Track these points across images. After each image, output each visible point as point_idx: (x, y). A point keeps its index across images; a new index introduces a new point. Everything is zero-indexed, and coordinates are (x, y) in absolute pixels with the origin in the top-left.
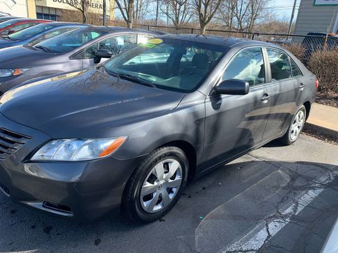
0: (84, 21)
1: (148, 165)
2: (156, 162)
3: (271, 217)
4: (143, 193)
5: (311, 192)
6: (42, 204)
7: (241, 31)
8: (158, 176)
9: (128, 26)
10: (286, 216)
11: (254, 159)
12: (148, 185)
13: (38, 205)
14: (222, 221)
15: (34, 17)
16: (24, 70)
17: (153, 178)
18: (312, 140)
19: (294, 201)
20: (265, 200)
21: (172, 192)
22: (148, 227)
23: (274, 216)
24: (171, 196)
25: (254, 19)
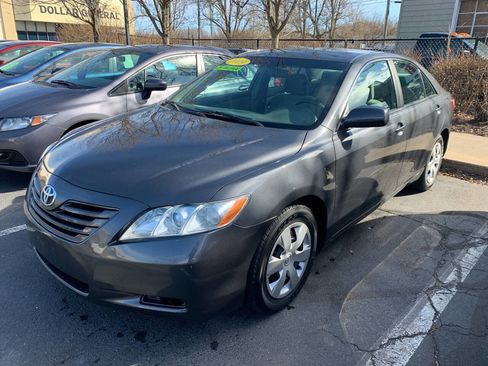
0: (96, 39)
1: (273, 233)
2: (282, 227)
3: (432, 289)
4: (270, 271)
5: (471, 250)
6: (138, 299)
7: (318, 38)
8: (286, 247)
9: (165, 43)
10: (450, 285)
11: (385, 214)
12: (274, 260)
13: (133, 302)
14: (369, 300)
15: (14, 37)
16: (48, 117)
17: (279, 251)
18: (453, 183)
19: (455, 265)
20: (416, 267)
21: (298, 268)
22: (275, 318)
23: (435, 286)
24: (299, 273)
25: (336, 19)
